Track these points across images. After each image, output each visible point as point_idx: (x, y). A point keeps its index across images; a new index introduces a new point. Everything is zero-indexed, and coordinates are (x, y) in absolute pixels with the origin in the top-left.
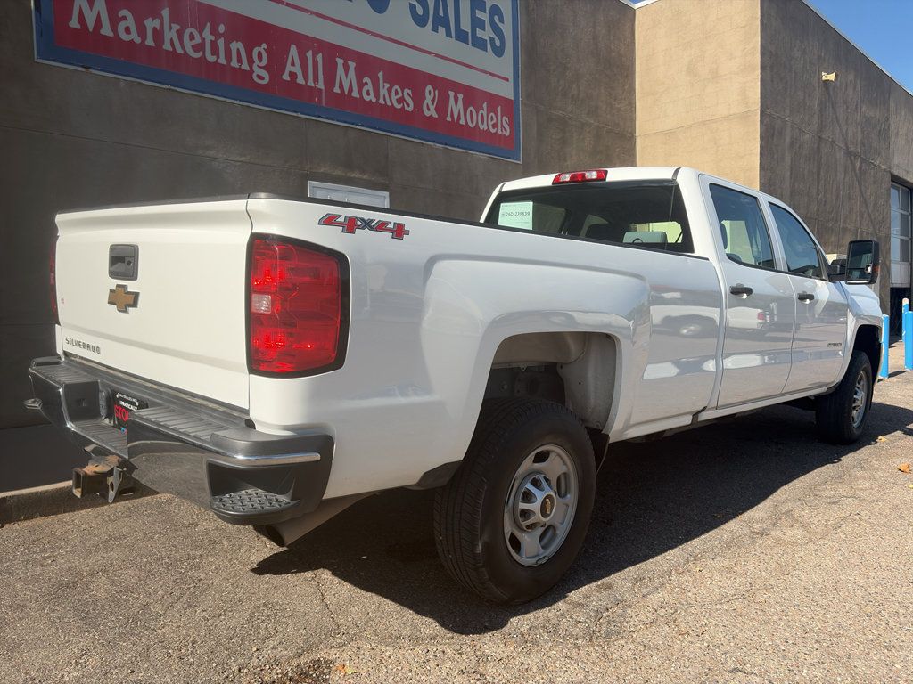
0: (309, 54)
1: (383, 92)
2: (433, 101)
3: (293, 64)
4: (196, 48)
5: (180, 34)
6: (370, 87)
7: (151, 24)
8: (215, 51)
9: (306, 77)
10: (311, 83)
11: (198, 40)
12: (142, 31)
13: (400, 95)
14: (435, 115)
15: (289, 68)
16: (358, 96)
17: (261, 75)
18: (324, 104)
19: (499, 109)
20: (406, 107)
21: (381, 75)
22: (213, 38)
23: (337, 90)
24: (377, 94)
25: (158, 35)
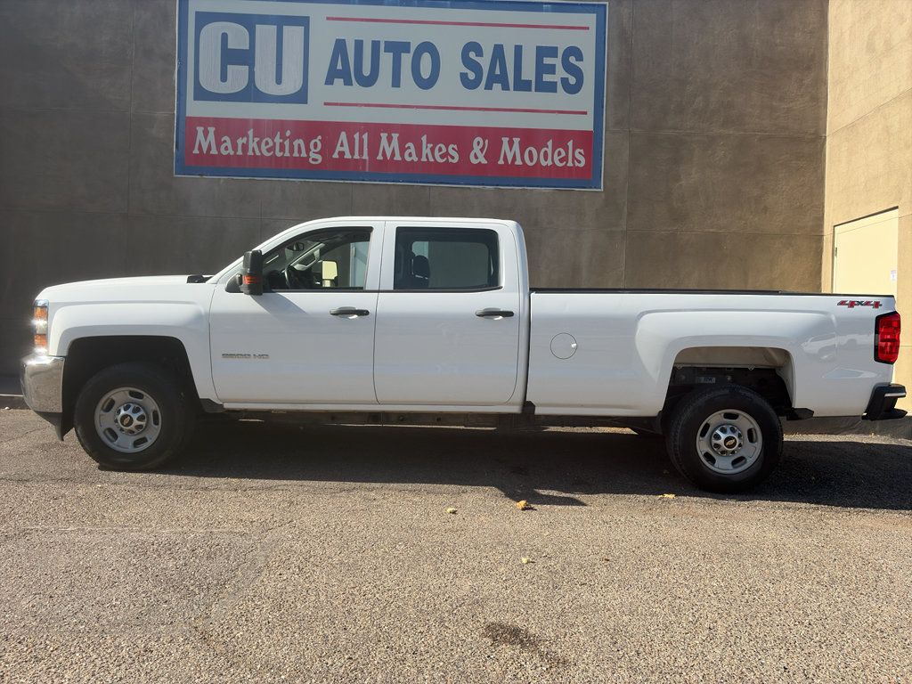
0: (357, 136)
1: (426, 150)
2: (482, 150)
3: (342, 145)
4: (269, 150)
5: (259, 144)
6: (413, 150)
7: (240, 141)
8: (282, 148)
9: (352, 153)
10: (357, 156)
11: (271, 144)
12: (235, 147)
13: (444, 150)
14: (484, 161)
15: (339, 148)
16: (400, 159)
17: (316, 157)
18: (367, 170)
19: (570, 144)
20: (450, 160)
21: (424, 139)
22: (281, 141)
23: (380, 157)
24: (419, 153)
25: (245, 147)
